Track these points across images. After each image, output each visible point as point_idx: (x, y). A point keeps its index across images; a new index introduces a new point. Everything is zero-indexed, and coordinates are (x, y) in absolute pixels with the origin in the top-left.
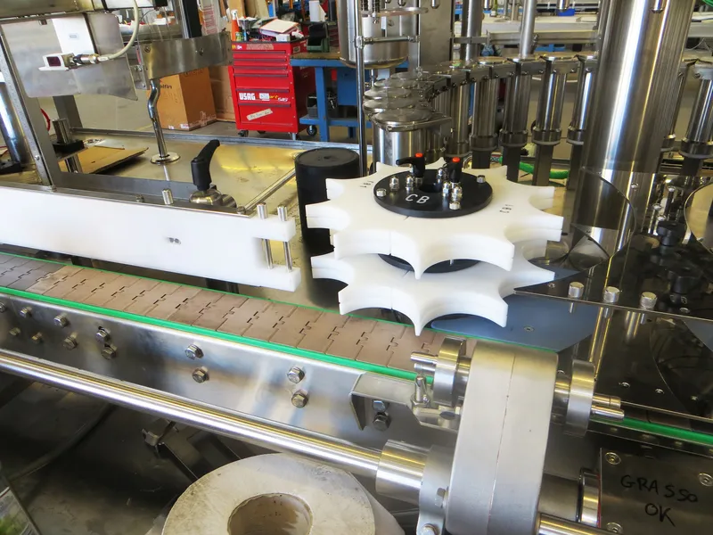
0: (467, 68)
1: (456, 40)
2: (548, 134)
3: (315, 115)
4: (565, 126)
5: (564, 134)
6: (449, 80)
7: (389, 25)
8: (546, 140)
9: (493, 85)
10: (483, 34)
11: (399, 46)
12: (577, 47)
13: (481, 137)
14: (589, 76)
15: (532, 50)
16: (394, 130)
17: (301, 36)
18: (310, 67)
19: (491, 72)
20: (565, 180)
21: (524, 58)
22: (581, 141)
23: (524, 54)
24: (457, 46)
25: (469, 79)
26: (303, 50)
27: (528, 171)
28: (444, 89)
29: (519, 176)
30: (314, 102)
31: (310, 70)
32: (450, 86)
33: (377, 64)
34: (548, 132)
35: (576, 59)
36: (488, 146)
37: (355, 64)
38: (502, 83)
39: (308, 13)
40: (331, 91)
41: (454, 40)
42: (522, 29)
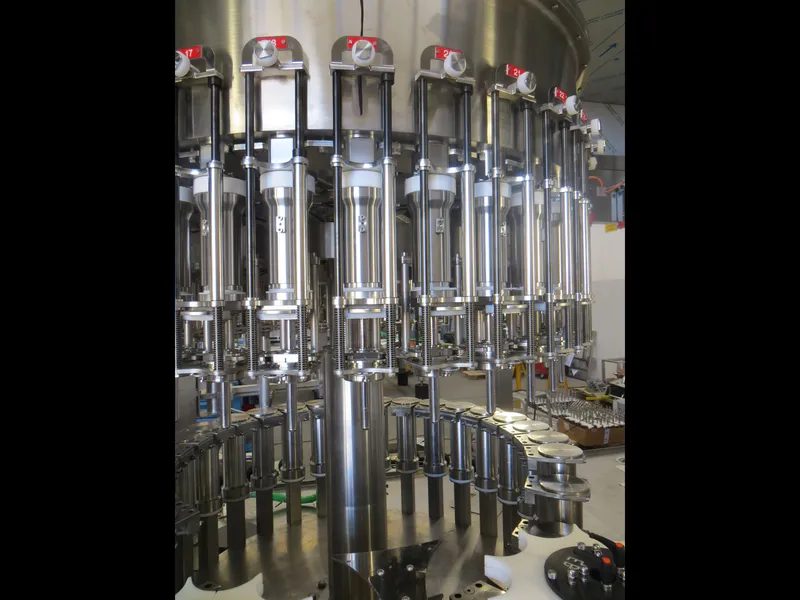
0: (214, 430)
2: (293, 470)
4: (307, 462)
5: (308, 469)
6: (196, 448)
8: (294, 478)
13: (233, 488)
14: (318, 421)
20: (315, 502)
21: (265, 413)
22: (322, 473)
23: (264, 409)
27: (281, 501)
29: (274, 505)
32: (198, 453)
35: (306, 409)
36: (241, 495)
41: (200, 397)
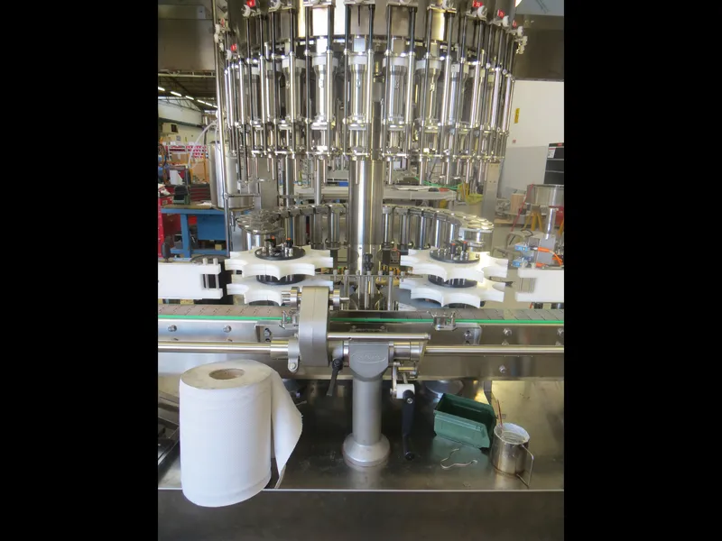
0: (288, 209)
1: (281, 197)
3: (181, 247)
6: (279, 215)
7: (242, 187)
9: (303, 219)
10: (295, 194)
11: (247, 198)
12: (342, 201)
15: (321, 202)
16: (257, 234)
17: (168, 193)
18: (176, 215)
19: (301, 212)
21: (317, 206)
23: (317, 203)
24: (281, 200)
25: (290, 215)
26: (170, 202)
28: (278, 220)
30: (180, 238)
31: (176, 216)
32: (280, 218)
33: (235, 208)
34: (334, 243)
37: (223, 209)
38: (308, 218)
39: (169, 178)
40: (192, 231)
41: (279, 197)
42: (315, 192)
